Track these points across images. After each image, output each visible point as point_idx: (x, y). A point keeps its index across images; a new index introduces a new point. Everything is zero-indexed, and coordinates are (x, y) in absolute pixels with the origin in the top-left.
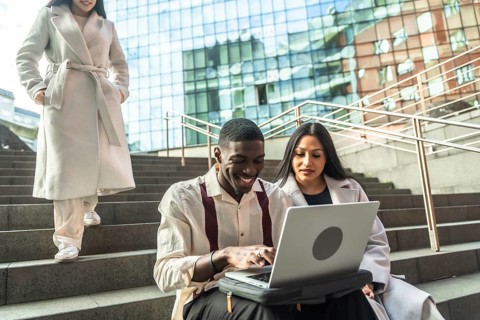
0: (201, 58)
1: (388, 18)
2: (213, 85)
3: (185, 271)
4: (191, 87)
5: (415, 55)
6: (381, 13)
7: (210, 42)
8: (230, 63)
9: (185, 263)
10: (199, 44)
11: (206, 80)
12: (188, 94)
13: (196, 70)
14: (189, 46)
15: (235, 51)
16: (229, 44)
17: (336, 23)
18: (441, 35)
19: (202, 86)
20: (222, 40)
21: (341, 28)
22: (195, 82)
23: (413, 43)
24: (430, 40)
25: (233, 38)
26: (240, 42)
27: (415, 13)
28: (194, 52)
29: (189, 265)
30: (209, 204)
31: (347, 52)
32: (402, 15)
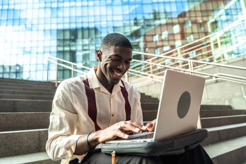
0: (67, 36)
1: (160, 25)
2: (73, 48)
3: (68, 148)
4: (61, 49)
5: (172, 43)
6: (157, 22)
7: (73, 26)
8: (83, 38)
9: (69, 142)
10: (67, 26)
11: (70, 46)
12: (58, 52)
13: (64, 40)
14: (61, 27)
15: (86, 33)
16: (83, 29)
17: (136, 24)
18: (183, 35)
19: (67, 49)
20: (79, 26)
21: (139, 27)
22: (64, 46)
23: (171, 38)
24: (179, 37)
25: (85, 26)
26: (89, 29)
27: (173, 24)
28: (64, 31)
29: (72, 143)
31: (141, 39)
32: (167, 24)
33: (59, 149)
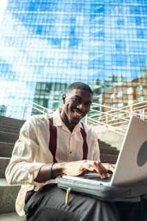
0: (44, 87)
1: (117, 86)
2: (47, 97)
3: (32, 173)
4: (37, 97)
5: (125, 101)
6: (115, 84)
7: (49, 81)
8: (55, 90)
9: (33, 167)
10: (44, 81)
11: (44, 95)
12: (35, 99)
13: (41, 90)
14: (40, 80)
15: (58, 86)
16: (56, 84)
17: (98, 84)
18: (135, 96)
19: (42, 97)
20: (54, 81)
21: (100, 86)
22: (40, 95)
23: (125, 97)
24: (131, 97)
25: (58, 81)
26: (61, 84)
27: (127, 87)
28: (42, 83)
30: (53, 131)
31: (101, 96)
32: (122, 86)
33: (20, 173)
